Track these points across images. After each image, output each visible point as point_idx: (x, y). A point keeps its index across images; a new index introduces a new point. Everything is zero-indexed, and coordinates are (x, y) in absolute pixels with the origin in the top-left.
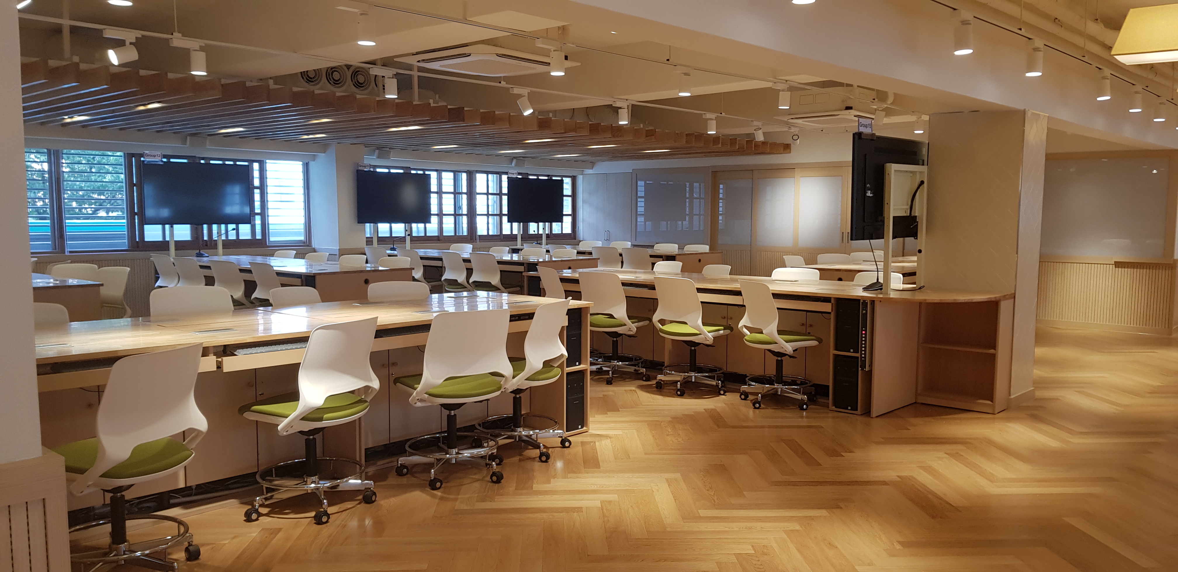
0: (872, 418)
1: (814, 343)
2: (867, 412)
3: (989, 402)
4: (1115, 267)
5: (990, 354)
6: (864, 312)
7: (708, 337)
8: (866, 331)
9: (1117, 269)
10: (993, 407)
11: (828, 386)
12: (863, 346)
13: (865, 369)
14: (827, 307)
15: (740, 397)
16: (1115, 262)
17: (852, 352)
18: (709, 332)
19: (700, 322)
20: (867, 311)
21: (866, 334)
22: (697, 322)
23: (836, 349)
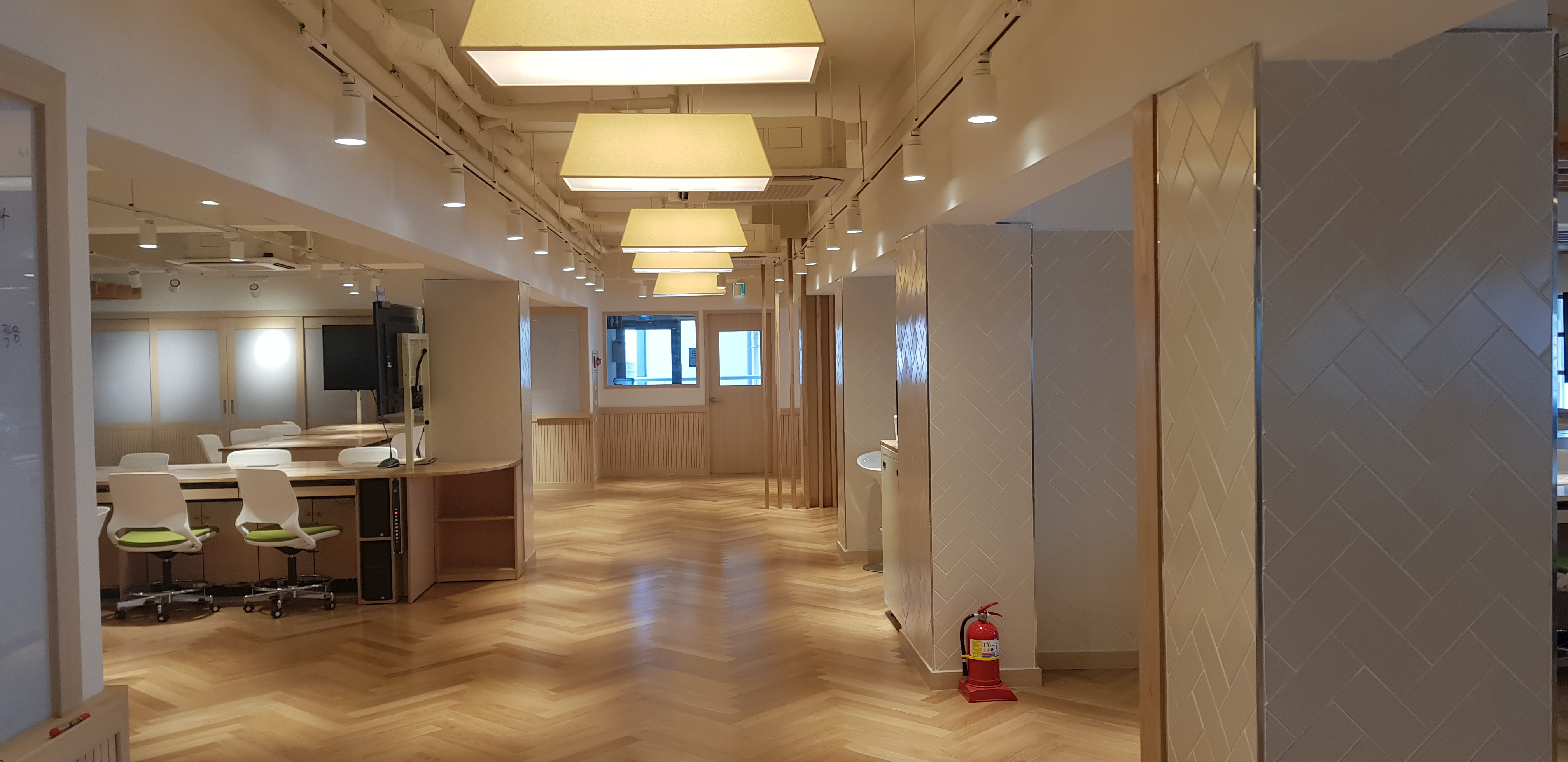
0: (410, 603)
1: (336, 532)
2: (403, 599)
3: (513, 569)
4: (539, 425)
5: (509, 520)
6: (396, 491)
7: (196, 542)
8: (398, 511)
9: (540, 426)
10: (516, 573)
11: (356, 580)
12: (397, 527)
13: (400, 553)
14: (351, 490)
15: (245, 609)
16: (538, 419)
17: (382, 537)
18: (197, 536)
19: (187, 525)
20: (398, 490)
21: (398, 515)
22: (184, 525)
23: (362, 535)
